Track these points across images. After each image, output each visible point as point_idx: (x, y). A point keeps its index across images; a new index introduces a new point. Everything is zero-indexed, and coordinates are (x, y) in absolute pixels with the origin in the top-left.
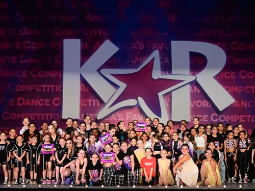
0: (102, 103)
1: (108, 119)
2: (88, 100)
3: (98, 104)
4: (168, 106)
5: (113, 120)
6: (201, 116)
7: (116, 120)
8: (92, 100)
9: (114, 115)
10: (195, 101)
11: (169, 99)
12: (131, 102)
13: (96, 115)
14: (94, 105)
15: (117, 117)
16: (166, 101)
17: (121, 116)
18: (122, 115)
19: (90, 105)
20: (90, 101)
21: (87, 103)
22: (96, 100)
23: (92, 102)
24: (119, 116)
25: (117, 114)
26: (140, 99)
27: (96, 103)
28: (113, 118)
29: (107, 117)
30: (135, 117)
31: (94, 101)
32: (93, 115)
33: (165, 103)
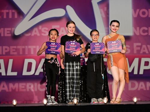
0: (21, 14)
1: (28, 35)
2: (2, 11)
3: (16, 16)
4: (104, 16)
5: (36, 36)
6: (146, 29)
7: (38, 35)
8: (8, 11)
9: (36, 29)
10: (138, 10)
11: (105, 8)
12: (58, 12)
13: (13, 29)
14: (10, 17)
15: (40, 32)
16: (102, 10)
17: (45, 30)
18: (47, 29)
19: (5, 17)
20: (5, 11)
21: (2, 14)
22: (13, 11)
23: (8, 14)
24: (43, 30)
25: (40, 27)
26: (69, 8)
27: (13, 14)
28: (35, 32)
29: (27, 31)
30: (63, 31)
31: (10, 11)
32: (10, 29)
33: (101, 13)
